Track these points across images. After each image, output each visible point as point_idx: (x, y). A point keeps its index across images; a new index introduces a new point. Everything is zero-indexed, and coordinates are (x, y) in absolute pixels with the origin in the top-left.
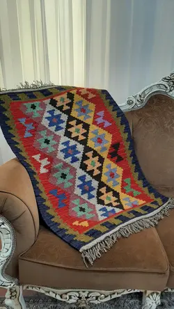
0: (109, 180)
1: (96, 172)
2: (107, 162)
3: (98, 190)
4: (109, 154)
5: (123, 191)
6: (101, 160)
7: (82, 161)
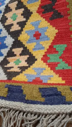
0: (30, 41)
1: (16, 28)
2: (35, 17)
3: (11, 49)
4: (41, 7)
5: (45, 59)
6: (27, 14)
7: (4, 13)
